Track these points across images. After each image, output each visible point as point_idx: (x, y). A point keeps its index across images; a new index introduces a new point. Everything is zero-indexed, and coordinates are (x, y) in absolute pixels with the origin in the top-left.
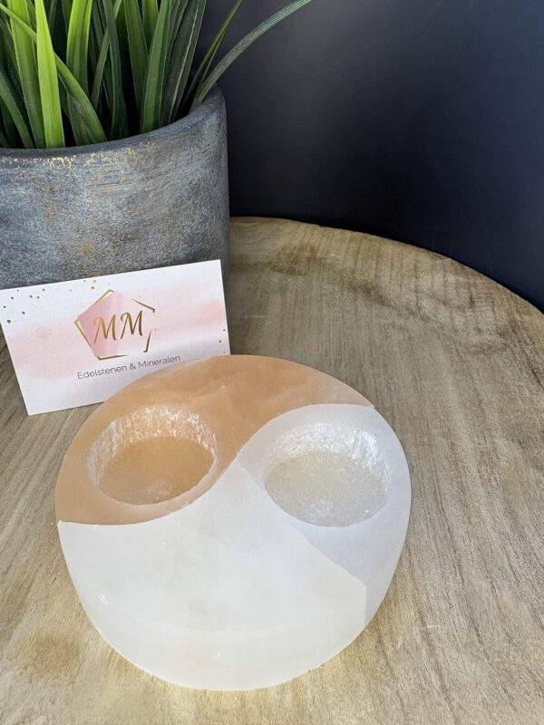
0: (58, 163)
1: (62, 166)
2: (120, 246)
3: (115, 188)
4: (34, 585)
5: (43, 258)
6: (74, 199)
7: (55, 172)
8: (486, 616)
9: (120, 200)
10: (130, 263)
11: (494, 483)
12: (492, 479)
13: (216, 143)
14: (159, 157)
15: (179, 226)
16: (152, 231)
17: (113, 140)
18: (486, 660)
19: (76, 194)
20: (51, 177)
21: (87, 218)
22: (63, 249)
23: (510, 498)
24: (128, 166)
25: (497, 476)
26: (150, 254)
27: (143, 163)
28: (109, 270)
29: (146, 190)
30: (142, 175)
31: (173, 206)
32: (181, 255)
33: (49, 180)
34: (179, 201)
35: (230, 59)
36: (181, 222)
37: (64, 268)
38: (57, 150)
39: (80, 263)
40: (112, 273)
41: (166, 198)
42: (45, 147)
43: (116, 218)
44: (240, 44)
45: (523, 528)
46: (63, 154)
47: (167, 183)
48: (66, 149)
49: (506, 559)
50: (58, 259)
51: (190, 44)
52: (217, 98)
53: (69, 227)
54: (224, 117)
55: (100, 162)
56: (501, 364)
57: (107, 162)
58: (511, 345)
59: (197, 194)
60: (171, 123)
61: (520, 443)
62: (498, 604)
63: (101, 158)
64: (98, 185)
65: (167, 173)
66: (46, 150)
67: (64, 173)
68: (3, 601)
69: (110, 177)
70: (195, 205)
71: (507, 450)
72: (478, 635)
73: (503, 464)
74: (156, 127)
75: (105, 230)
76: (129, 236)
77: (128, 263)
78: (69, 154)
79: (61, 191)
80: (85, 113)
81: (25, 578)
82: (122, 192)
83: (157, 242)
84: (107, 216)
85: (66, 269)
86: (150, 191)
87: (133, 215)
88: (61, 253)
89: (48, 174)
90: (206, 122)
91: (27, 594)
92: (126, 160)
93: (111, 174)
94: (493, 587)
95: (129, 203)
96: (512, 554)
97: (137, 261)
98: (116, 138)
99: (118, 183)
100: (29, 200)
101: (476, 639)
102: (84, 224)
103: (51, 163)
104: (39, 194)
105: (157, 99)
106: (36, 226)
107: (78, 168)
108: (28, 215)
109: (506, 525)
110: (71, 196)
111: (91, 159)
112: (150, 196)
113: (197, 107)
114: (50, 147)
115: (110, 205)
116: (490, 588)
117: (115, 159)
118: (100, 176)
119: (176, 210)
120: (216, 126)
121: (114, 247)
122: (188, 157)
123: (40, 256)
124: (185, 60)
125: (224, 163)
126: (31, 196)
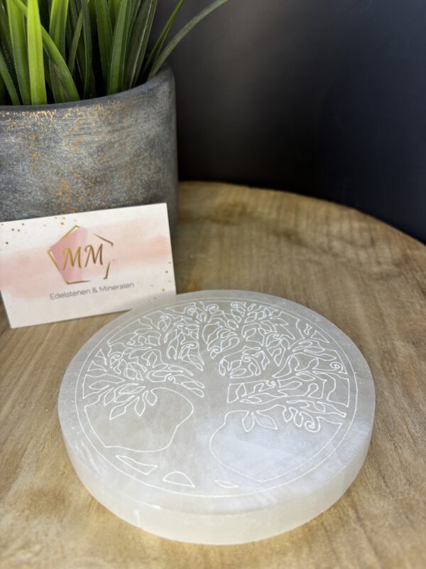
0: (41, 116)
1: (45, 119)
2: (91, 187)
3: (87, 138)
4: (27, 452)
5: (29, 198)
6: (55, 147)
7: (39, 123)
8: (390, 469)
9: (91, 148)
10: (99, 202)
11: (394, 373)
12: (393, 370)
13: (168, 107)
14: (123, 113)
15: (138, 174)
16: (117, 176)
17: (85, 99)
18: (391, 498)
19: (56, 142)
20: (36, 128)
21: (65, 164)
22: (46, 190)
23: (407, 383)
24: (98, 120)
25: (396, 368)
26: (115, 195)
27: (110, 118)
28: (82, 209)
29: (113, 140)
30: (109, 128)
31: (134, 156)
32: (140, 198)
33: (35, 131)
34: (139, 152)
35: (178, 38)
36: (140, 170)
37: (46, 206)
38: (41, 106)
39: (59, 201)
40: (85, 211)
41: (129, 148)
42: (30, 104)
43: (88, 163)
44: (187, 26)
45: (418, 404)
46: (45, 109)
47: (128, 136)
48: (49, 105)
49: (405, 427)
50: (42, 199)
51: (146, 27)
52: (168, 72)
53: (50, 171)
54: (174, 87)
55: (76, 116)
56: (397, 286)
57: (81, 116)
58: (405, 273)
59: (153, 147)
60: (132, 87)
61: (414, 344)
62: (400, 459)
63: (76, 112)
64: (74, 135)
65: (128, 127)
66: (32, 106)
67: (47, 124)
68: (2, 463)
69: (83, 128)
70: (151, 156)
71: (403, 349)
72: (385, 482)
73: (401, 359)
74: (119, 90)
75: (79, 174)
76: (98, 180)
77: (97, 203)
78: (51, 109)
79: (44, 140)
80: (63, 77)
81: (19, 447)
82: (93, 142)
83: (120, 185)
84: (80, 162)
85: (48, 207)
86: (115, 142)
87: (101, 161)
88: (44, 193)
89: (34, 125)
90: (160, 88)
91: (21, 458)
92: (97, 115)
93: (85, 126)
94: (396, 447)
95: (99, 151)
96: (410, 422)
97: (105, 202)
98: (88, 98)
99: (90, 133)
100: (18, 147)
101: (383, 484)
102: (62, 168)
103: (35, 116)
104: (26, 142)
105: (120, 68)
106: (23, 170)
107: (58, 120)
108: (18, 160)
109: (404, 403)
110: (53, 144)
111: (68, 113)
112: (116, 146)
113: (152, 77)
114: (35, 104)
115: (84, 152)
116: (393, 448)
117: (88, 114)
118: (76, 128)
119: (136, 159)
120: (168, 94)
121: (86, 189)
122: (146, 116)
123: (27, 196)
124: (142, 40)
125: (173, 125)
126: (19, 144)
